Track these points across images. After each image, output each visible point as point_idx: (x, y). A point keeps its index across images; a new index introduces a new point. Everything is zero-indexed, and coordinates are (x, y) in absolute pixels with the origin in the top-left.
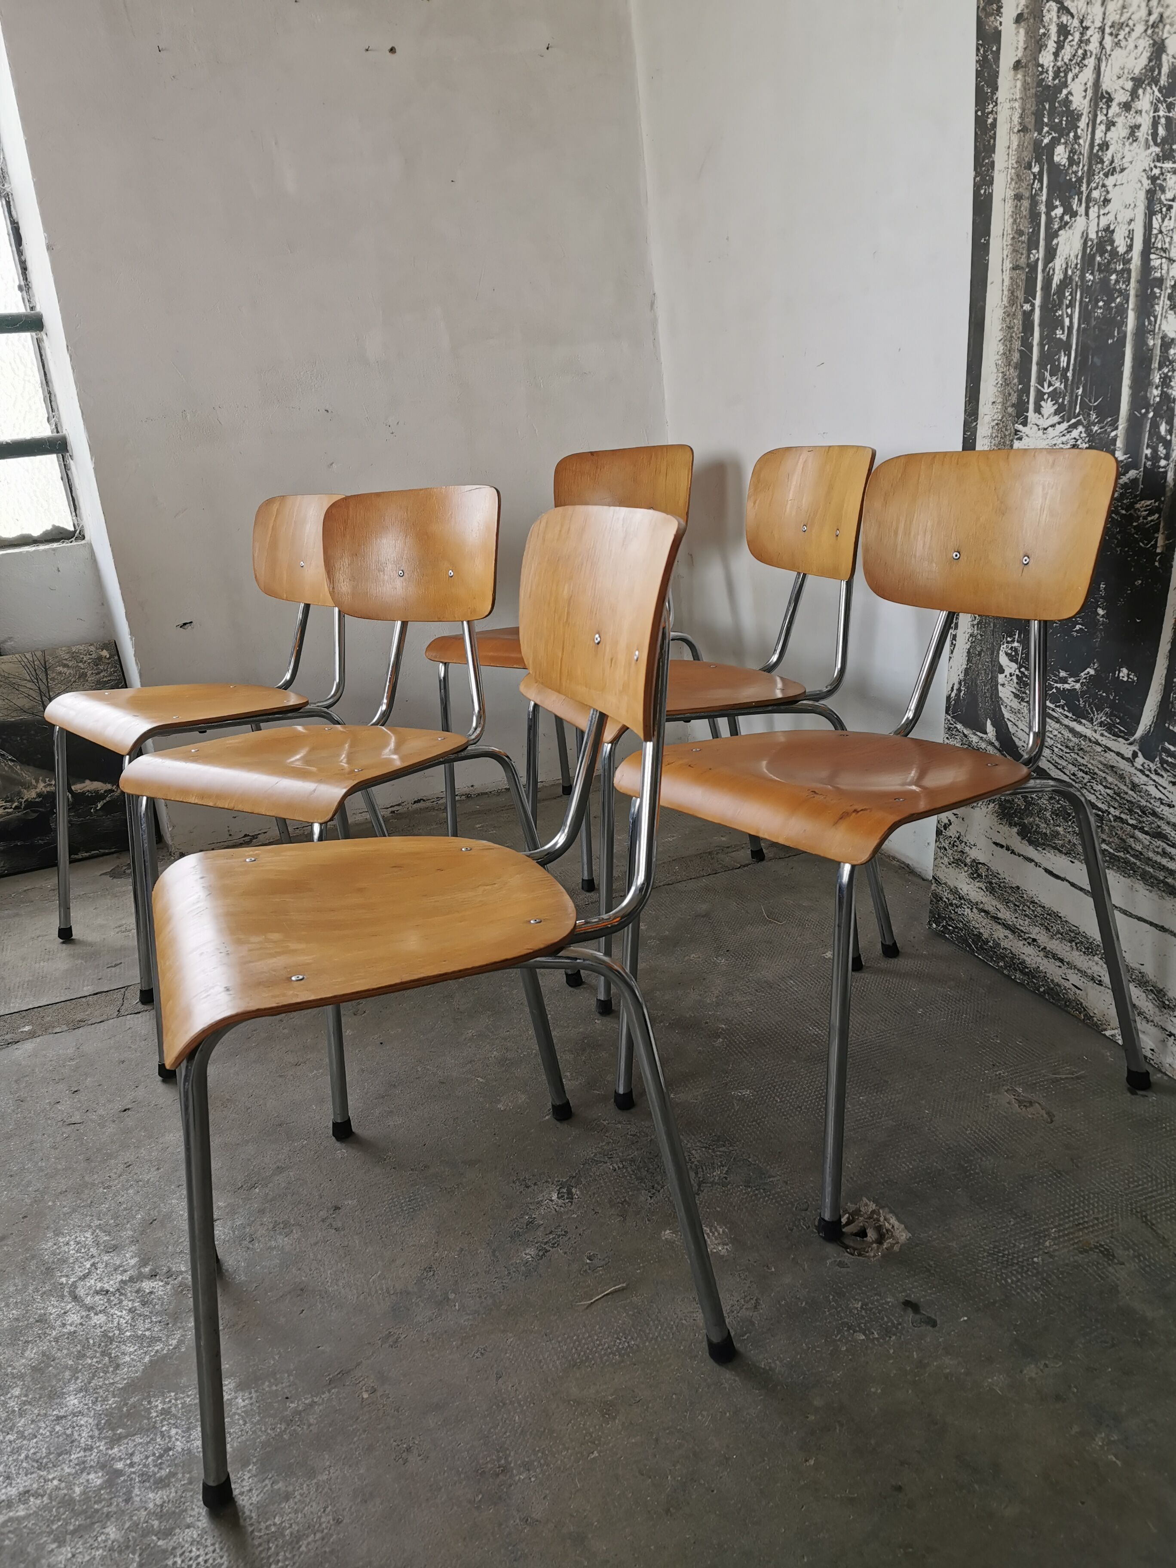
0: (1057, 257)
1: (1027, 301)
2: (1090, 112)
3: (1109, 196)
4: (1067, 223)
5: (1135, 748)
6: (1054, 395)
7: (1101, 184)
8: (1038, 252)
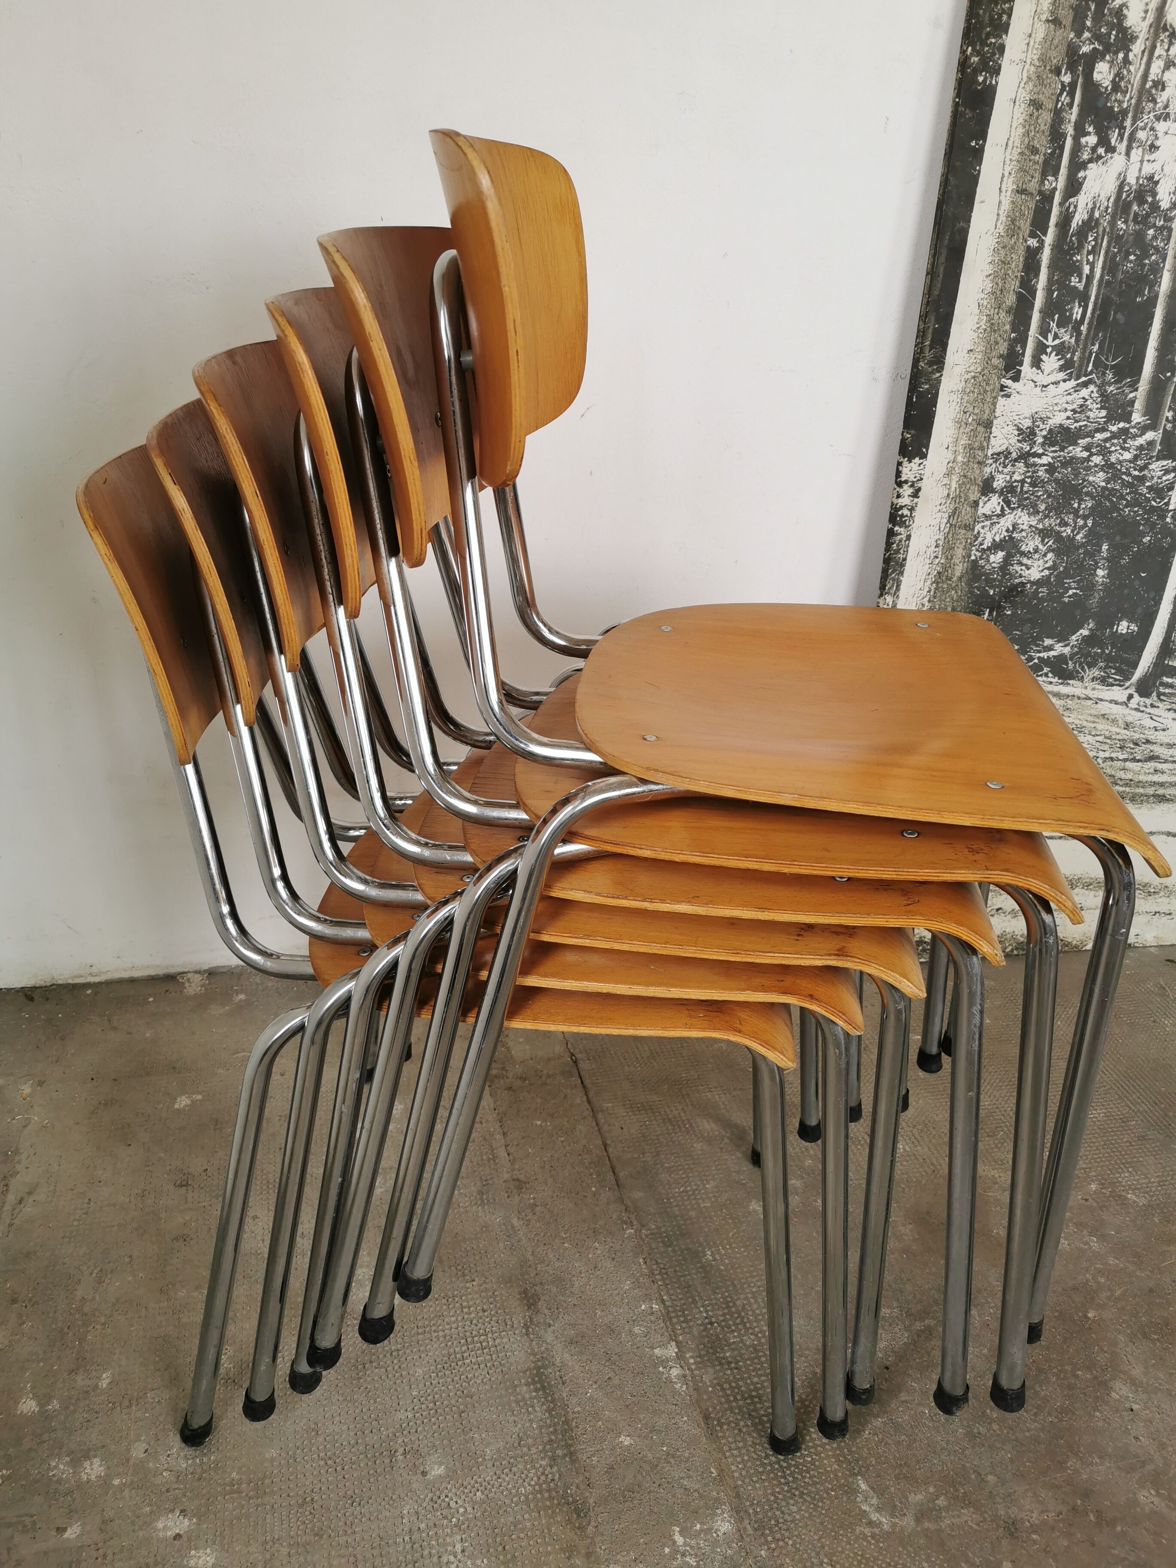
0: (1082, 193)
1: (1033, 235)
2: (1147, 39)
3: (1157, 143)
4: (1100, 157)
5: (1132, 691)
6: (1060, 350)
7: (1150, 125)
8: (1056, 179)
